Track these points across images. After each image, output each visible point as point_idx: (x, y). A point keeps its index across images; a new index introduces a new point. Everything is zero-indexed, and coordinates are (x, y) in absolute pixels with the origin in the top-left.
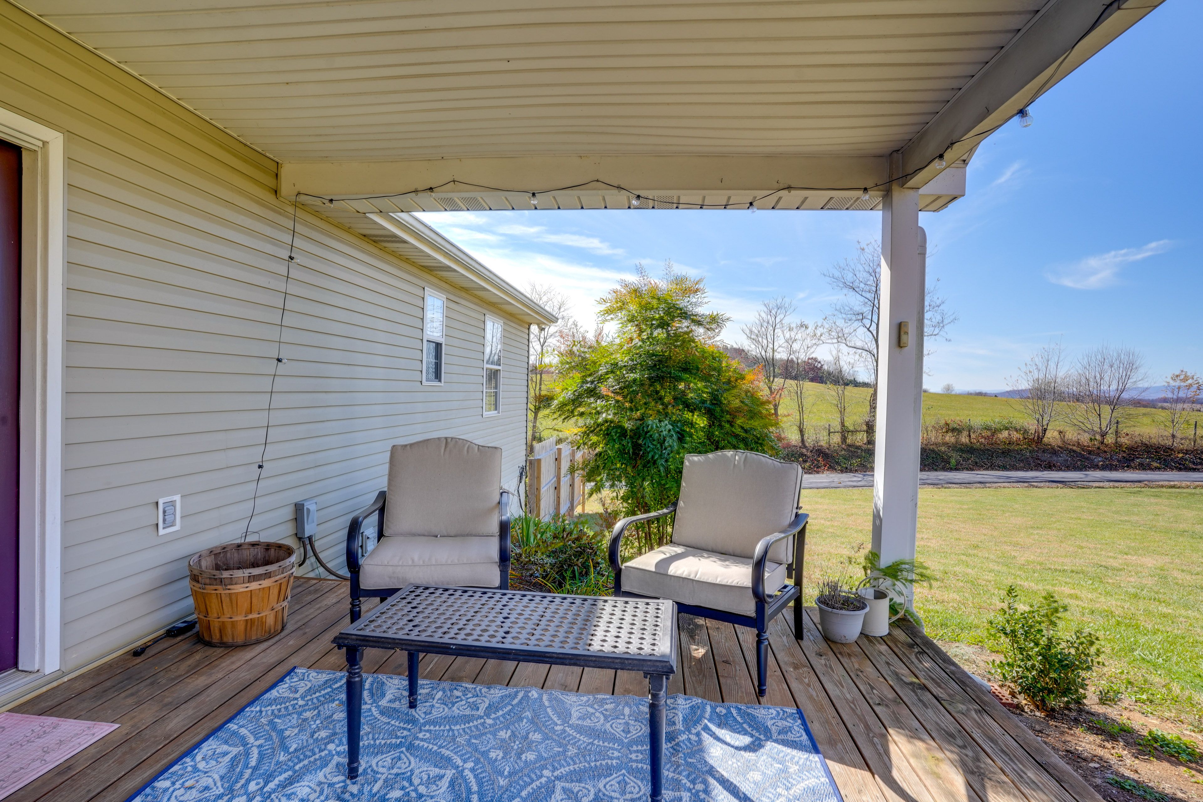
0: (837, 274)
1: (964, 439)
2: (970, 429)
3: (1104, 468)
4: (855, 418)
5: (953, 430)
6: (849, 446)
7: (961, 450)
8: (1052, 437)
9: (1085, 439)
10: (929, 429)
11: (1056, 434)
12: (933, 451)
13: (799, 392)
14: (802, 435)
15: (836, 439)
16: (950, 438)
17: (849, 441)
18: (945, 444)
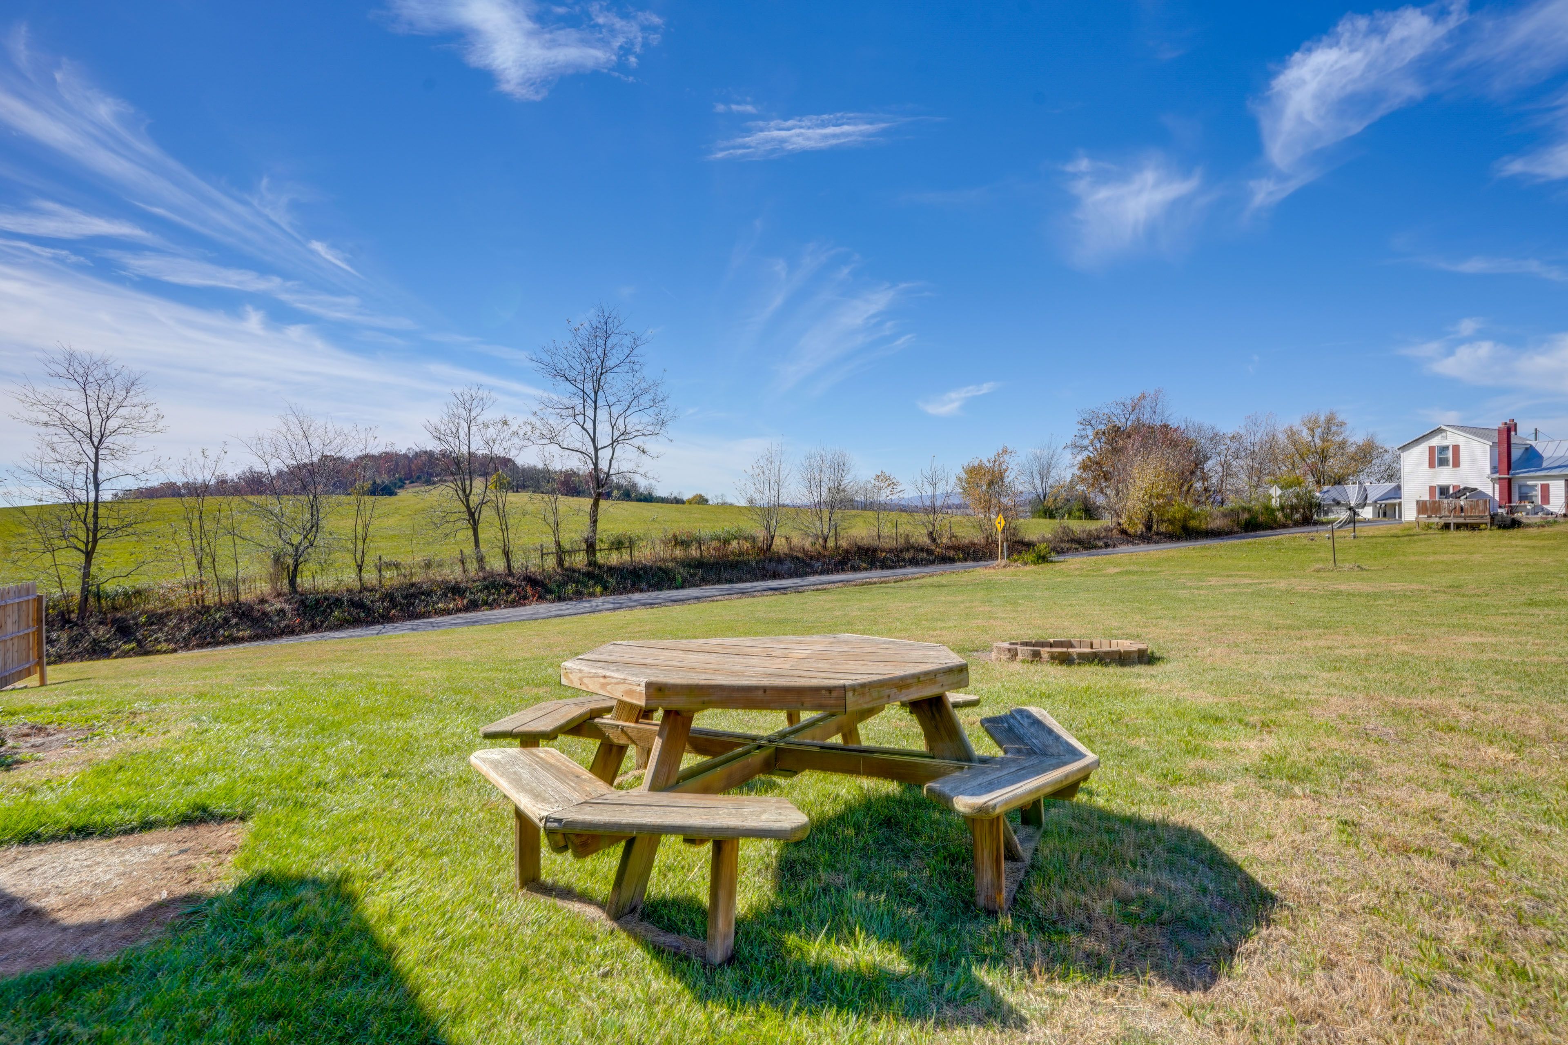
0: (546, 358)
1: (694, 552)
2: (699, 541)
3: (822, 572)
4: (573, 535)
5: (682, 543)
6: (566, 570)
7: (689, 565)
8: (780, 545)
9: (807, 544)
10: (657, 542)
11: (783, 540)
12: (660, 569)
13: (501, 506)
14: (508, 561)
15: (550, 562)
16: (679, 552)
17: (567, 564)
18: (674, 560)
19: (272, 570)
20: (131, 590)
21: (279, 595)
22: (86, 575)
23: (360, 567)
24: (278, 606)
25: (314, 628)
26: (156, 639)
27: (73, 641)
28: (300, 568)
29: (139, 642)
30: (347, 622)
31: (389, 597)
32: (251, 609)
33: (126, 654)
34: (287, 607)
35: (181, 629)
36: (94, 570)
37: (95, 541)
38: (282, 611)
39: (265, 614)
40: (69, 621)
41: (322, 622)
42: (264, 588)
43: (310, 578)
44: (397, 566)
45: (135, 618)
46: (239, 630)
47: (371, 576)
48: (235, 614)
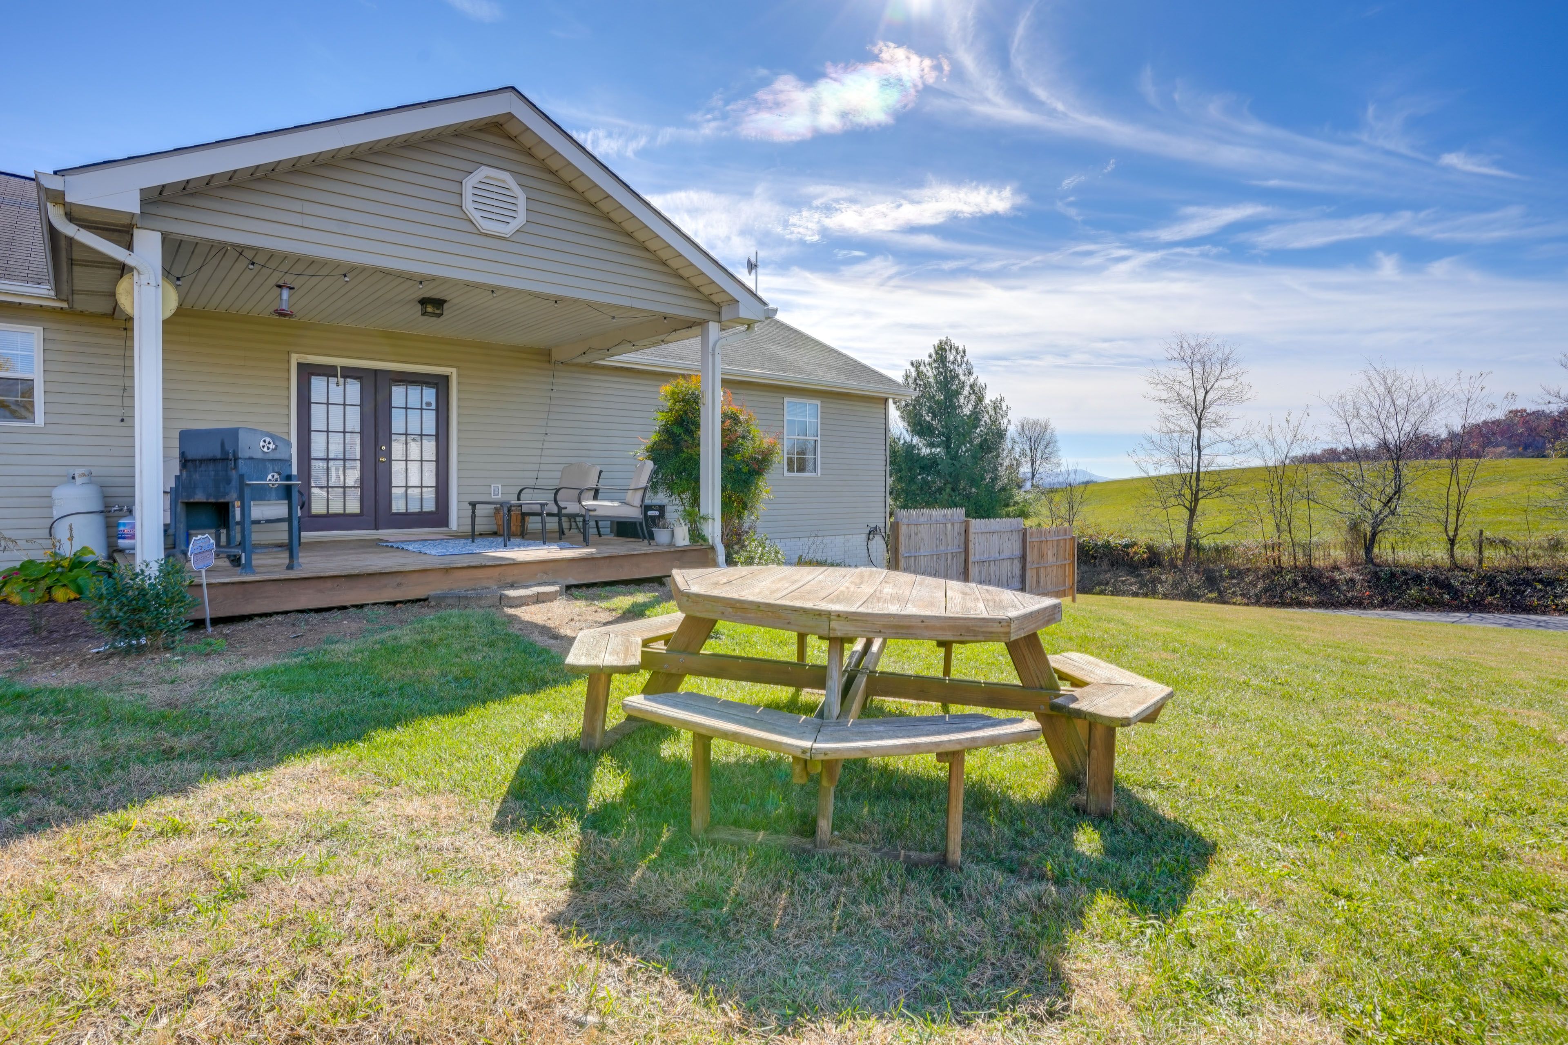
19: (1349, 538)
20: (1221, 546)
21: (1353, 564)
22: (1190, 528)
23: (1452, 542)
24: (1348, 576)
25: (1384, 604)
26: (1234, 592)
27: (1175, 585)
28: (1377, 538)
29: (1220, 593)
30: (1426, 602)
31: (1490, 581)
32: (1320, 574)
33: (1210, 601)
34: (1358, 577)
35: (1255, 586)
36: (1195, 525)
37: (1197, 500)
38: (1352, 580)
39: (1334, 581)
40: (1176, 567)
41: (1395, 598)
42: (1339, 555)
43: (1390, 551)
44: (1505, 543)
45: (1221, 571)
46: (1306, 595)
47: (1466, 554)
48: (1304, 578)
